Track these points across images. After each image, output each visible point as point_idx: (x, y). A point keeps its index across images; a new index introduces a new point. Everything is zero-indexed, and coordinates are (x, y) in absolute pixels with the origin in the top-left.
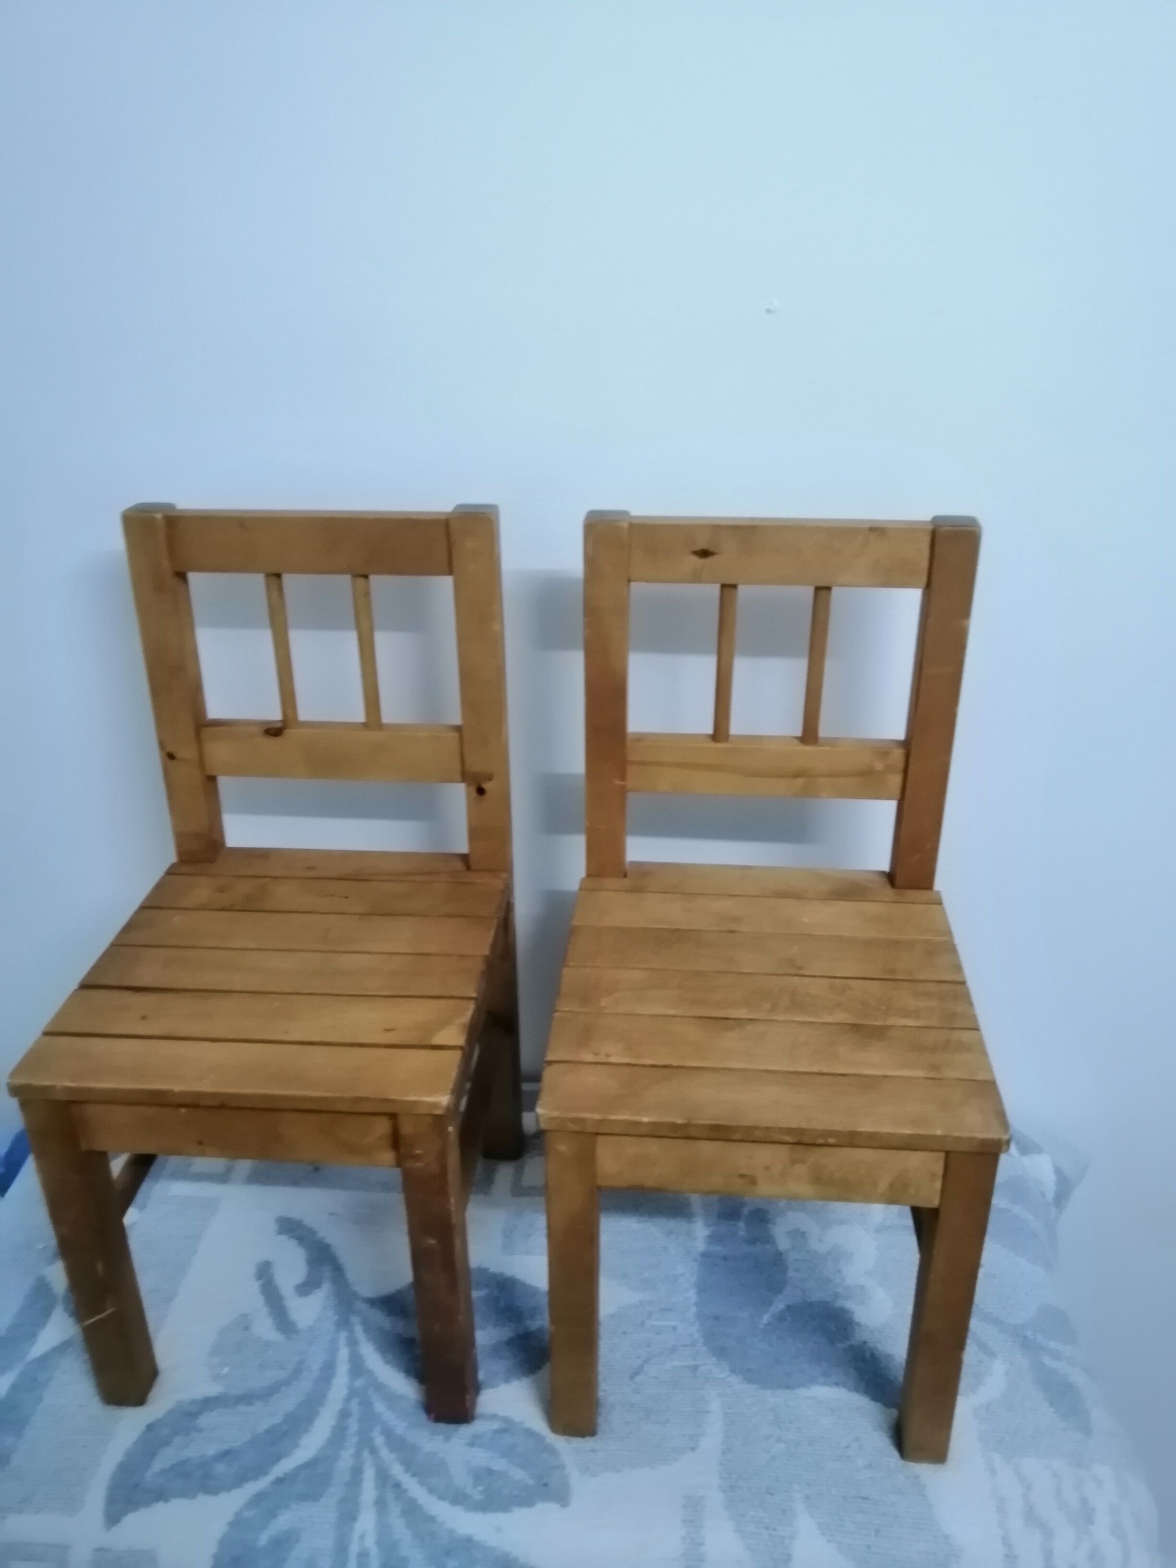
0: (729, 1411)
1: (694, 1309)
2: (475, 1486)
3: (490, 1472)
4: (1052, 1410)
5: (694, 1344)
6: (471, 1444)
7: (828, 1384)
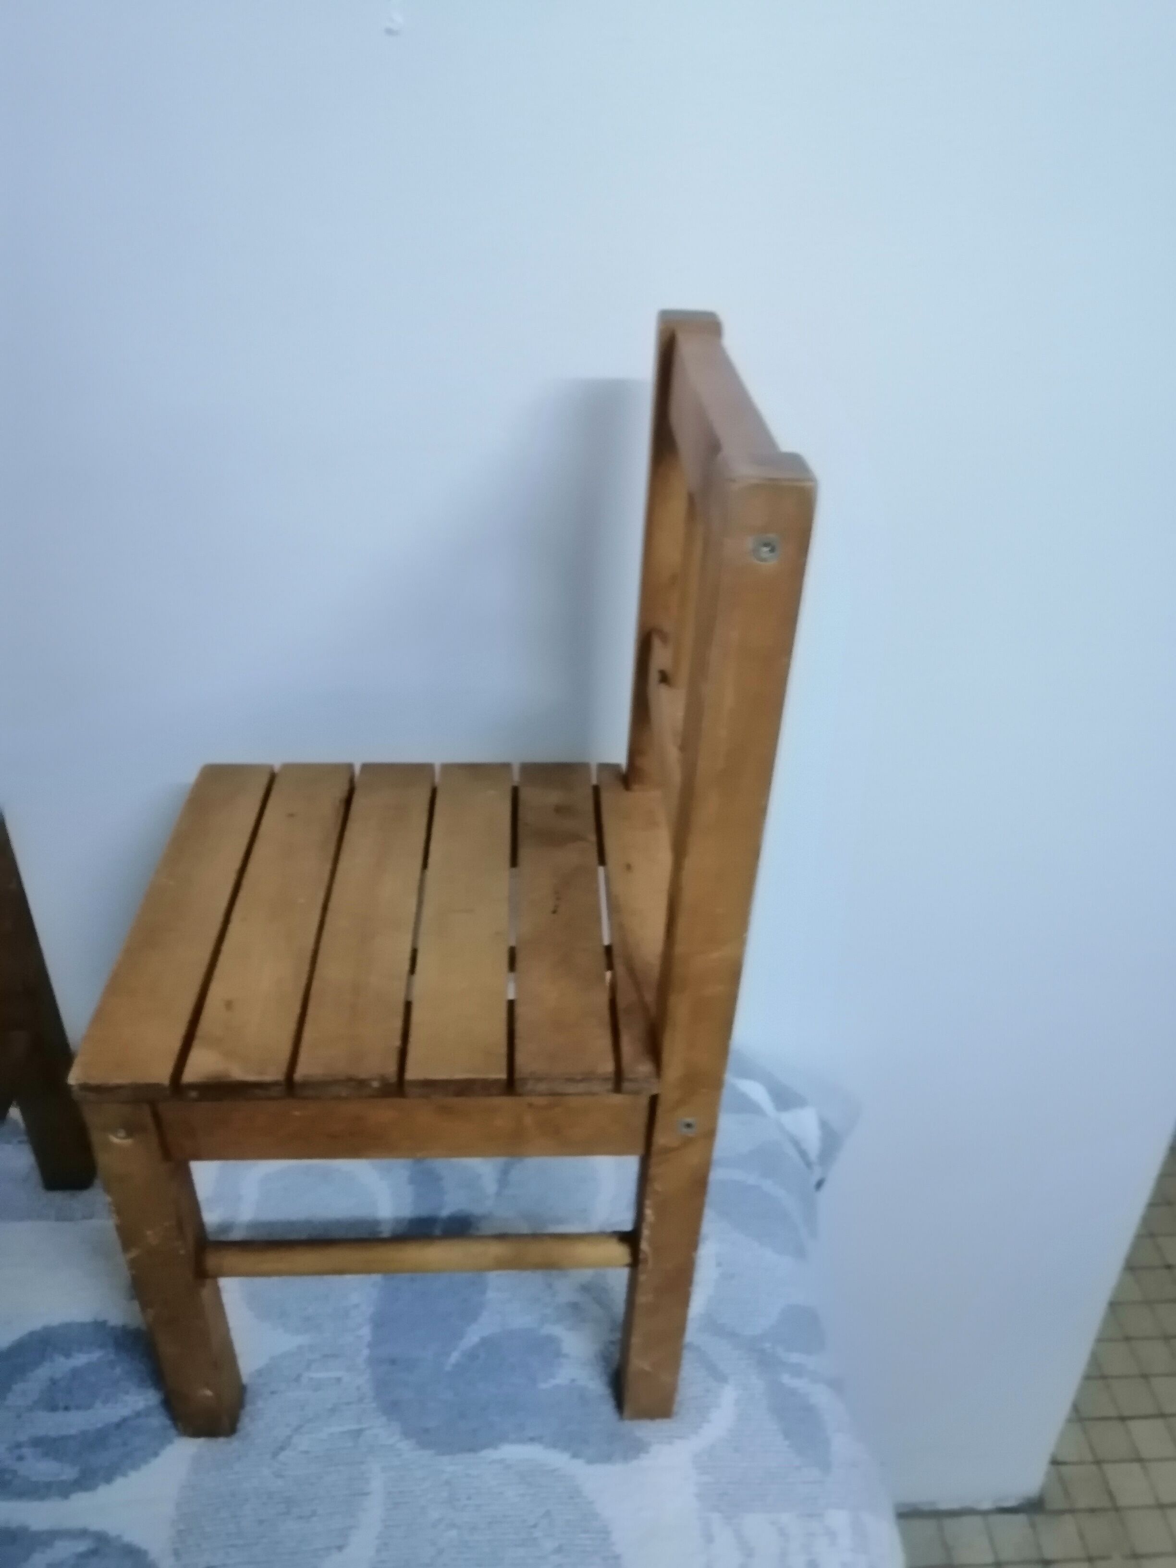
1: (366, 1352)
4: (787, 1443)
5: (361, 1400)
7: (521, 1441)
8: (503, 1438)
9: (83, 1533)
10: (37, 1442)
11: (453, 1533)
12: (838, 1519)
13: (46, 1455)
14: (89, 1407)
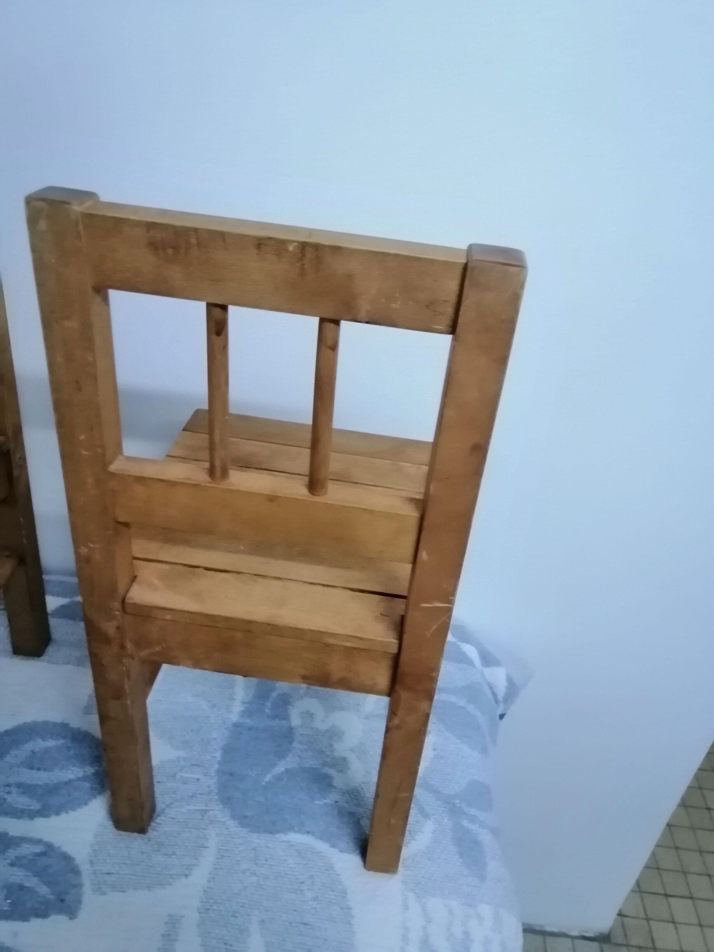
0: (222, 848)
1: (217, 766)
2: (5, 900)
3: (21, 887)
4: (461, 860)
5: (209, 793)
6: (12, 865)
7: (300, 832)
8: (290, 829)
9: (39, 842)
10: (19, 785)
11: (254, 879)
12: (486, 910)
13: (24, 793)
14: (51, 770)
